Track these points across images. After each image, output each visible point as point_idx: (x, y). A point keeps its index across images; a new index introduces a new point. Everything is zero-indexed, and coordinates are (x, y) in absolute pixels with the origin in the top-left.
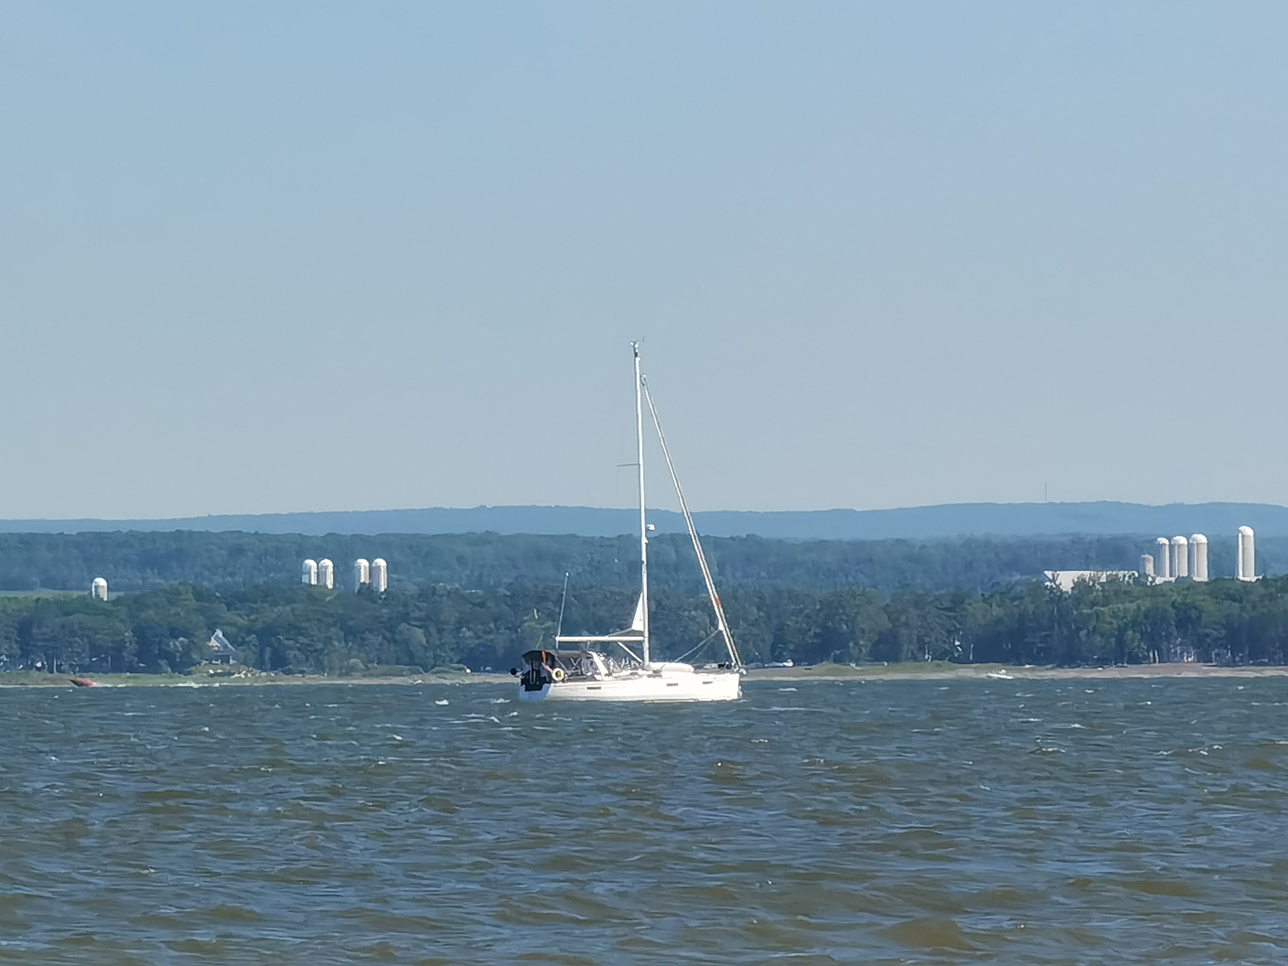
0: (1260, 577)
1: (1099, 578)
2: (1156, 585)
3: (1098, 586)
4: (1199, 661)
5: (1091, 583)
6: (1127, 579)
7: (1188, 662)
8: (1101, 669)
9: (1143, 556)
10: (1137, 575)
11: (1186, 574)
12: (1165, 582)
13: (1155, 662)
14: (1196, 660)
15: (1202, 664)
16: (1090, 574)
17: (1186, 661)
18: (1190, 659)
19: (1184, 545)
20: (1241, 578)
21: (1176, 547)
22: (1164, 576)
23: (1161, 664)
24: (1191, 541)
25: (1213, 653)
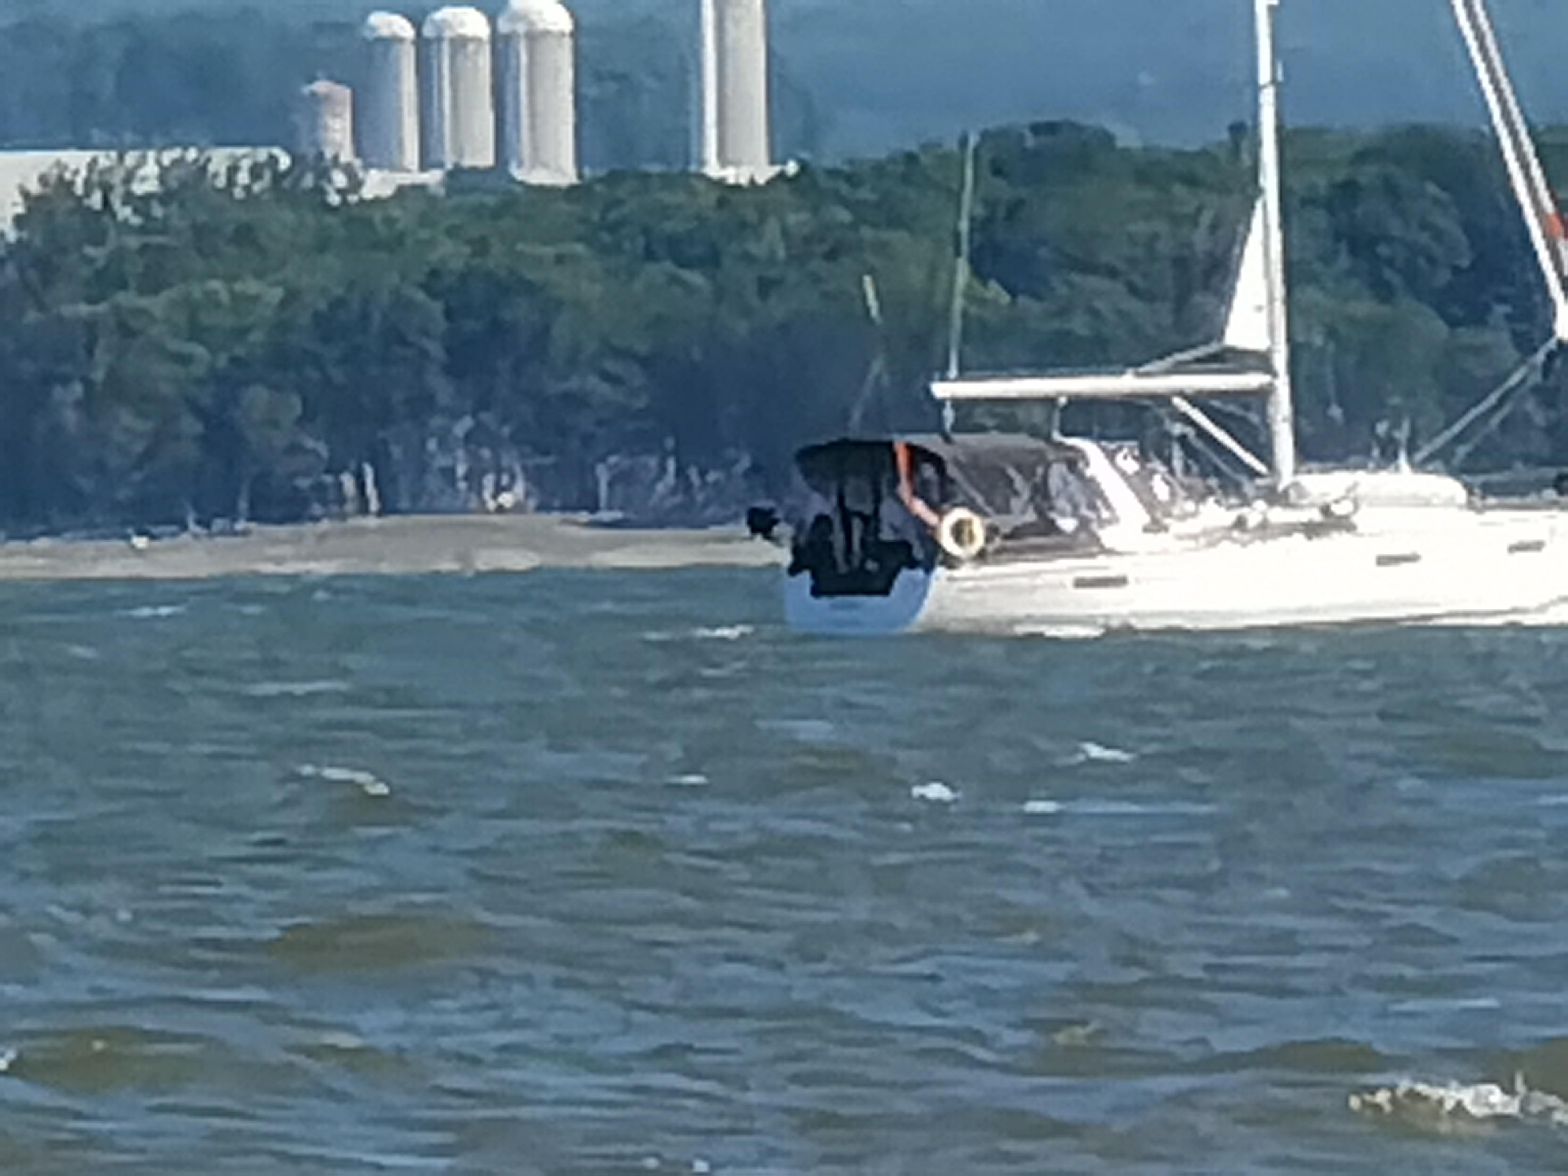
0: (792, 168)
1: (129, 179)
2: (362, 201)
3: (125, 213)
4: (542, 507)
5: (96, 200)
6: (243, 178)
7: (500, 509)
8: (140, 542)
9: (306, 89)
10: (285, 162)
11: (486, 159)
12: (401, 191)
13: (364, 510)
14: (532, 503)
15: (556, 516)
16: (92, 164)
17: (491, 505)
18: (506, 499)
19: (478, 40)
20: (713, 170)
21: (446, 48)
22: (397, 167)
23: (392, 520)
24: (504, 27)
25: (603, 474)
